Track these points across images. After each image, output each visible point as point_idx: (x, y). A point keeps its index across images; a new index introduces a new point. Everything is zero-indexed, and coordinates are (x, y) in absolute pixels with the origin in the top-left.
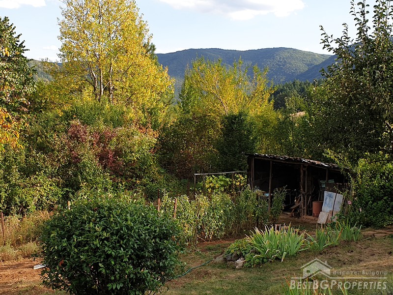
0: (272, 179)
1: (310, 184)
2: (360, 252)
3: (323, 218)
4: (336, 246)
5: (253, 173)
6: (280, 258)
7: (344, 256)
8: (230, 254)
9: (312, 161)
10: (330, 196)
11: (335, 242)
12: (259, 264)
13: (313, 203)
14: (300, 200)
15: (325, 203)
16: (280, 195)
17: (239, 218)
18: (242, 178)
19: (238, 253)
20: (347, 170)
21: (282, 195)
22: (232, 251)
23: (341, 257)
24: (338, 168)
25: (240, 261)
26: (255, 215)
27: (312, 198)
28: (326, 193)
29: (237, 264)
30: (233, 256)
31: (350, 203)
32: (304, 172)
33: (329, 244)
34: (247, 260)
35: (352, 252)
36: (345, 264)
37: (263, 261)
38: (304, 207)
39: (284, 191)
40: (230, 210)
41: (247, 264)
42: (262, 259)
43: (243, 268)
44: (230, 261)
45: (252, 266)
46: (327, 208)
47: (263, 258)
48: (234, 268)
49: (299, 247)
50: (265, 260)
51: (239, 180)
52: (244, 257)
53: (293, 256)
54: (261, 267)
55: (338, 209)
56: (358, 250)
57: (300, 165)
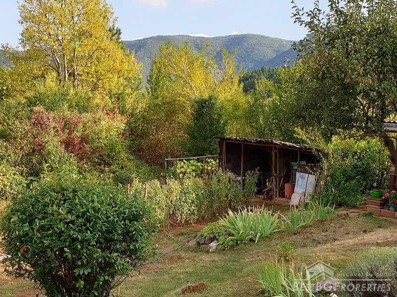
0: (244, 162)
1: (282, 166)
2: (334, 231)
3: (295, 199)
4: (310, 226)
5: (224, 156)
6: (254, 239)
7: (318, 235)
8: (204, 237)
9: (283, 142)
10: (302, 178)
11: (309, 222)
12: (233, 246)
13: (286, 185)
14: (273, 182)
15: (298, 184)
16: (252, 178)
17: (211, 202)
18: (214, 162)
19: (212, 236)
20: (318, 151)
21: (254, 177)
22: (206, 234)
23: (315, 236)
24: (309, 149)
25: (213, 245)
26: (227, 198)
27: (284, 180)
28: (298, 174)
29: (211, 247)
30: (206, 239)
31: (322, 183)
32: (276, 154)
33: (303, 224)
34: (221, 242)
35: (326, 231)
36: (319, 243)
37: (237, 243)
38: (276, 189)
39: (256, 174)
40: (202, 194)
41: (220, 246)
42: (235, 241)
43: (217, 251)
44: (202, 244)
45: (226, 249)
46: (299, 190)
47: (237, 240)
48: (208, 252)
49: (273, 228)
50: (239, 242)
51: (211, 164)
52: (217, 240)
53: (267, 237)
54: (235, 249)
55: (310, 190)
56: (333, 229)
57: (271, 147)
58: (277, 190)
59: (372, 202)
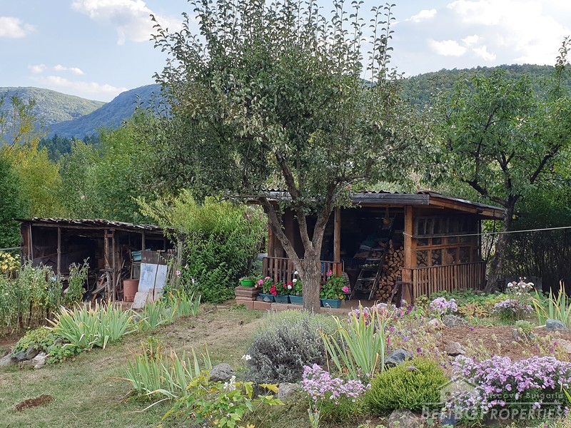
1: (118, 257)
2: (203, 327)
3: (140, 299)
4: (172, 324)
6: (100, 345)
7: (185, 333)
8: (23, 350)
10: (149, 270)
11: (169, 319)
12: (70, 357)
13: (125, 282)
14: (105, 280)
15: (143, 279)
16: (78, 274)
17: (20, 310)
18: (12, 259)
19: (36, 347)
22: (26, 346)
23: (181, 334)
25: (40, 358)
26: (44, 302)
27: (122, 276)
28: (143, 266)
29: (36, 362)
30: (28, 352)
31: (178, 273)
33: (161, 322)
34: (52, 353)
35: (194, 327)
36: (188, 341)
37: (75, 352)
38: (111, 289)
39: (85, 266)
40: (6, 296)
41: (52, 359)
42: (73, 350)
43: (45, 365)
44: (22, 360)
45: (61, 361)
46: (144, 287)
47: (76, 347)
48: (32, 369)
49: (125, 328)
50: (79, 350)
51: (6, 261)
52: (44, 351)
53: (118, 340)
54: (74, 359)
55: (161, 285)
56: (200, 324)
58: (113, 290)
59: (243, 293)
